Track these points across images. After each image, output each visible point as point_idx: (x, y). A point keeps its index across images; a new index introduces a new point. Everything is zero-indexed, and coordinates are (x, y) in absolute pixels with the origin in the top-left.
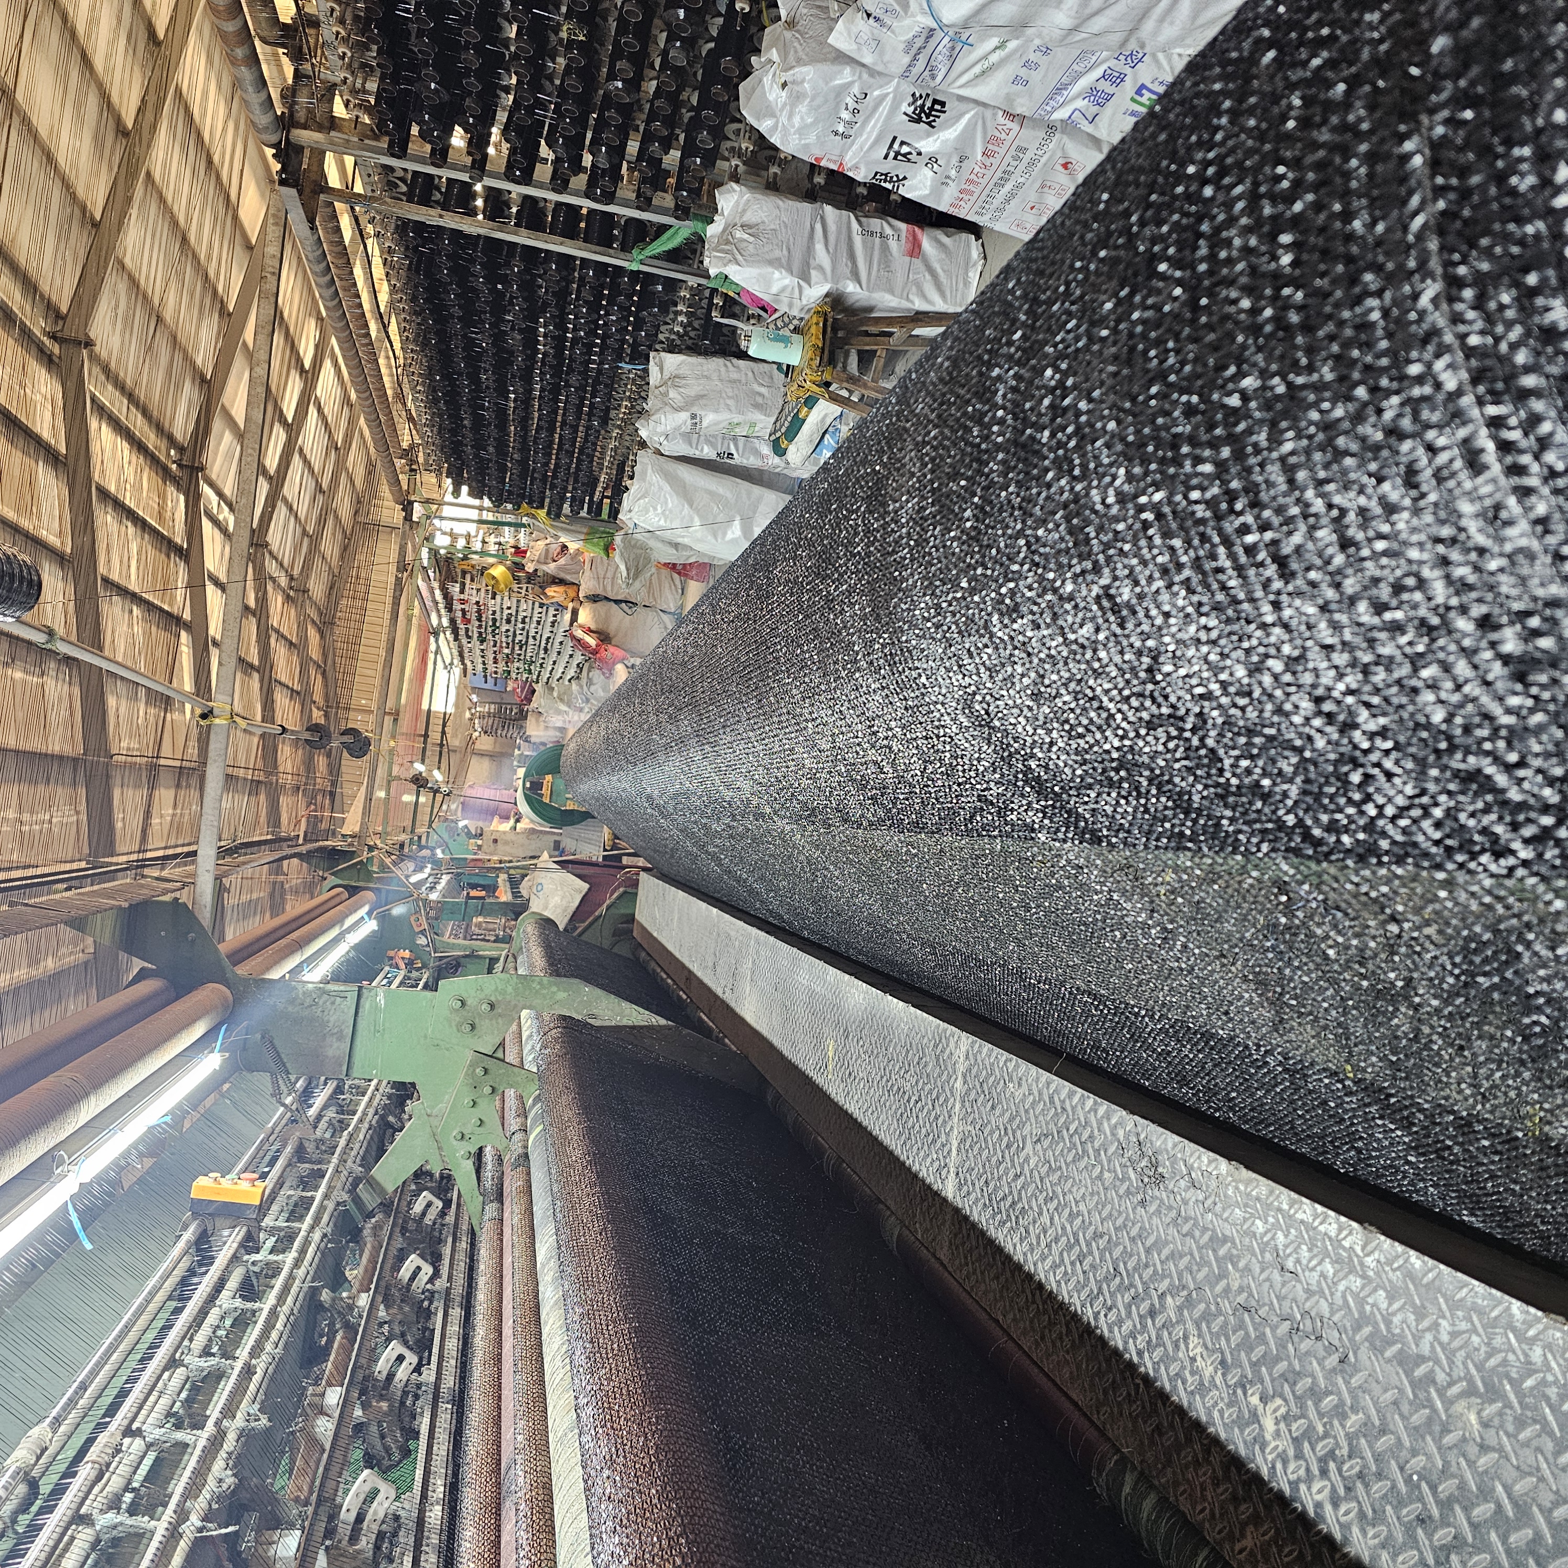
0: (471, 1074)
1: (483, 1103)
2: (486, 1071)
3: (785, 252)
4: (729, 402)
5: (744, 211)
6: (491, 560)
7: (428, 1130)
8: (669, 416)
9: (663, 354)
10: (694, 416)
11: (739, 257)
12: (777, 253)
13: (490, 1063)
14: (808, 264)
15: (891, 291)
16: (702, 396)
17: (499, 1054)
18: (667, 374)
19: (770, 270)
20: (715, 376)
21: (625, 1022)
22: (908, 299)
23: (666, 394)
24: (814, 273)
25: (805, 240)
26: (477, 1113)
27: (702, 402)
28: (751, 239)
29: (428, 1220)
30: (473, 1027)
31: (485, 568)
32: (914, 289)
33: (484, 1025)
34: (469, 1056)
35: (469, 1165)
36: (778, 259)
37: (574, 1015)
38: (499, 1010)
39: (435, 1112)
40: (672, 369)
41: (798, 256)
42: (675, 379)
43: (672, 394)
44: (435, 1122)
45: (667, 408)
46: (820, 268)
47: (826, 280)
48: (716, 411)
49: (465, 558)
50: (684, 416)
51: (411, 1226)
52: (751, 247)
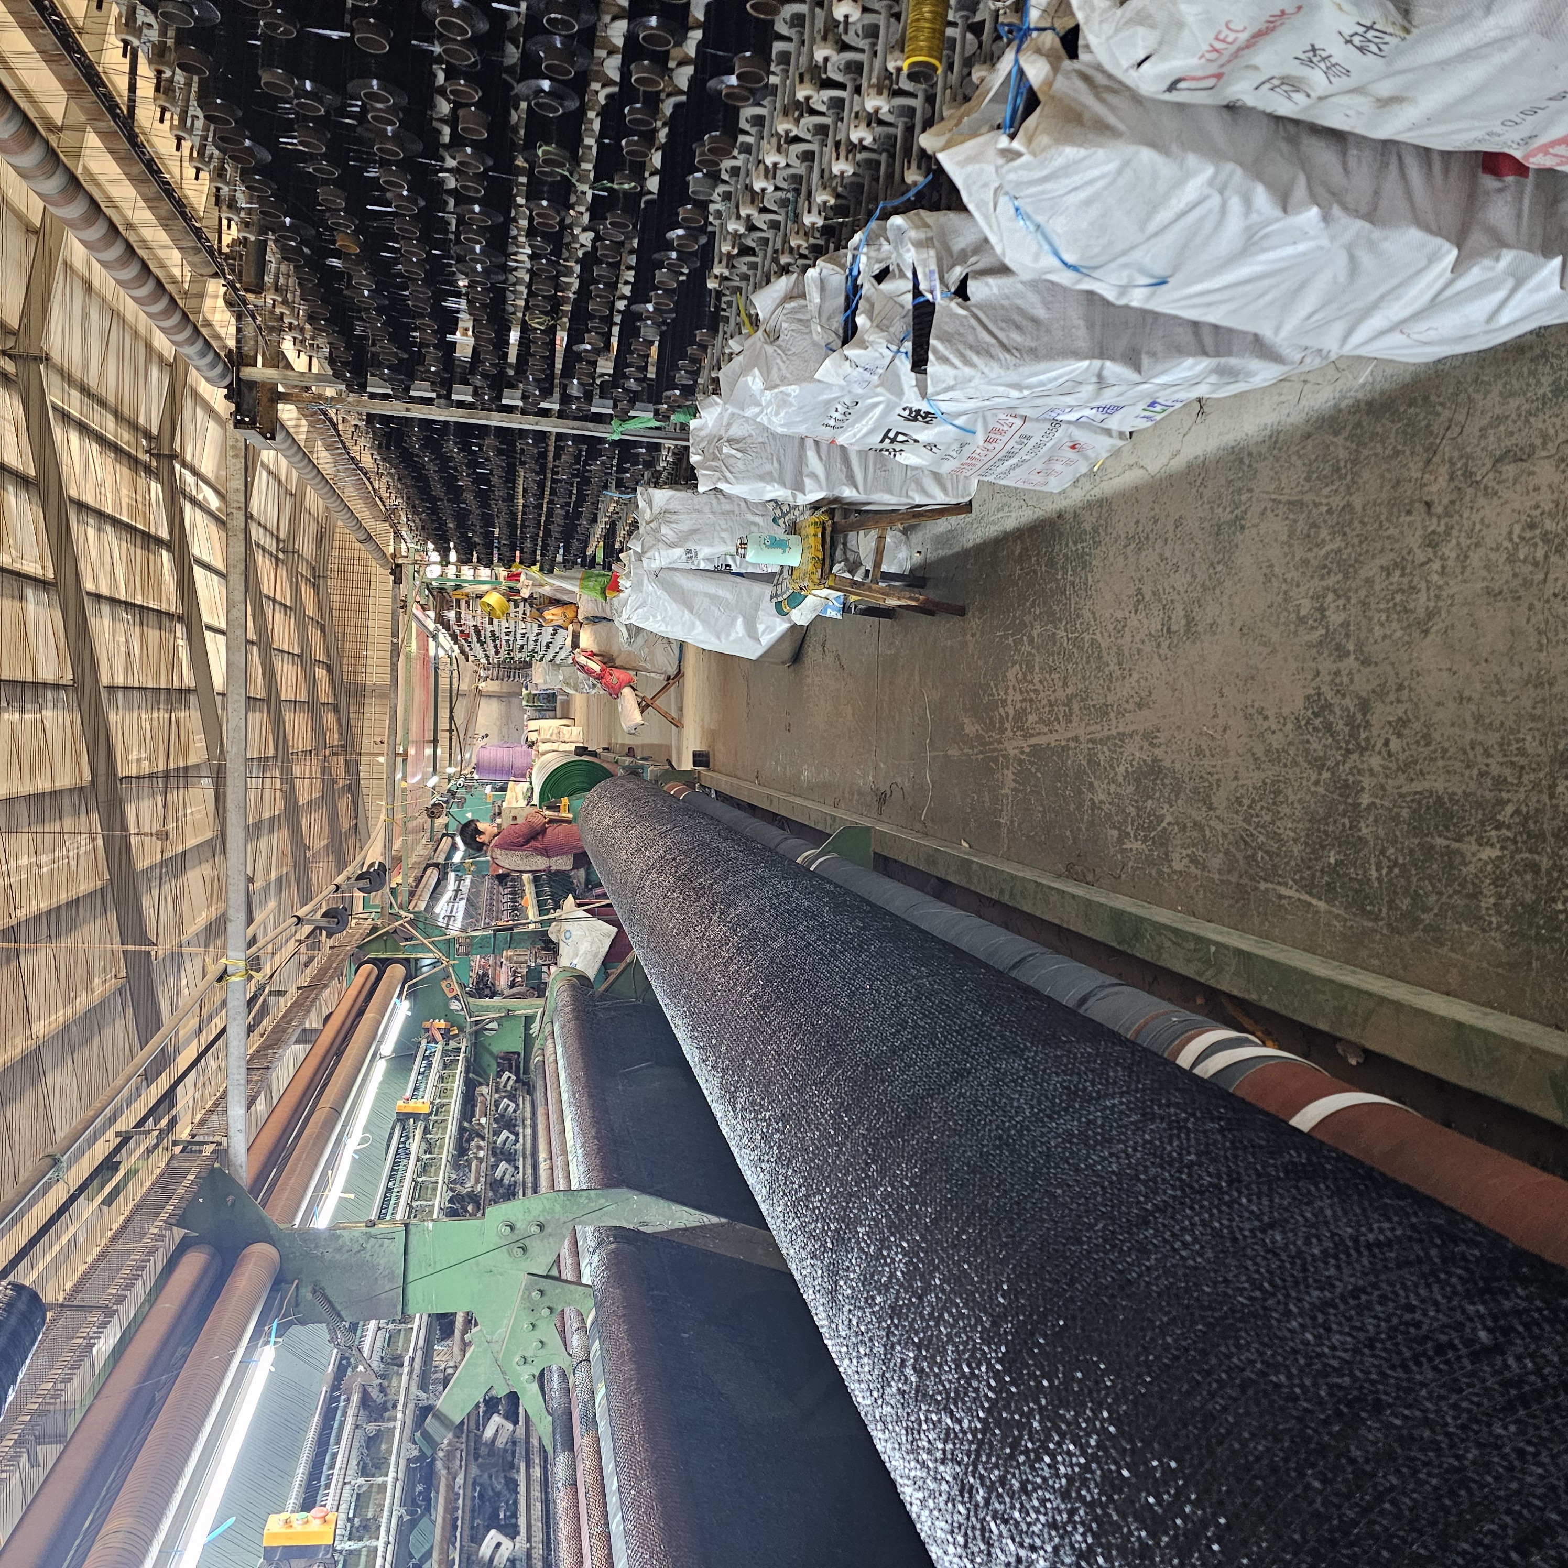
0: (527, 1297)
1: (542, 1325)
2: (542, 1292)
3: (776, 464)
4: (724, 535)
5: (729, 424)
6: (485, 587)
7: (490, 1355)
8: (663, 553)
9: (651, 490)
10: (688, 551)
11: (728, 474)
12: (768, 467)
13: (546, 1284)
14: (801, 473)
15: (890, 491)
16: (695, 531)
17: (555, 1273)
18: (656, 509)
19: (761, 485)
20: (707, 509)
21: (677, 1225)
22: (907, 496)
23: (657, 530)
24: (807, 481)
25: (796, 449)
26: (537, 1334)
27: (696, 537)
28: (739, 455)
29: (500, 1443)
30: (524, 1249)
31: (480, 596)
32: (913, 485)
33: (535, 1245)
34: (524, 1279)
35: (535, 1386)
36: (770, 473)
37: (625, 1225)
38: (548, 1230)
39: (495, 1338)
40: (662, 504)
41: (789, 467)
42: (665, 515)
43: (664, 530)
44: (496, 1347)
45: (660, 545)
46: (813, 476)
47: (821, 489)
48: (711, 545)
49: (458, 587)
50: (679, 552)
51: (483, 1451)
52: (740, 465)
